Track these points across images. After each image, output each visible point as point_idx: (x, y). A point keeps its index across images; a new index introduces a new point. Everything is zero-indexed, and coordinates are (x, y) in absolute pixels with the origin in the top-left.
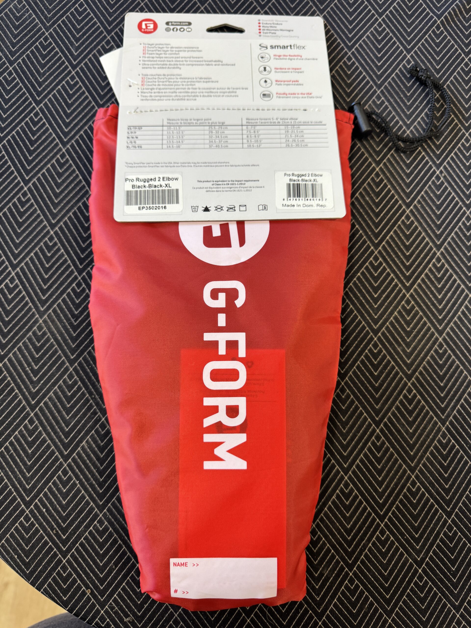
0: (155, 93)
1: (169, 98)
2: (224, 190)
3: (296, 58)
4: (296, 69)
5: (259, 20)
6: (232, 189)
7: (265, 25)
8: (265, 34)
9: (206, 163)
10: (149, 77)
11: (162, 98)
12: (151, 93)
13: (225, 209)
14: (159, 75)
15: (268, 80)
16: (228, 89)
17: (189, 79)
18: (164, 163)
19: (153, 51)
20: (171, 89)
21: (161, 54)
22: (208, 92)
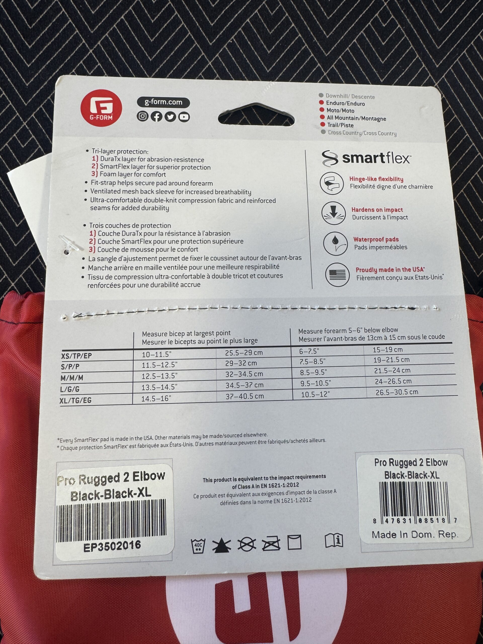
0: (116, 269)
1: (145, 281)
2: (257, 499)
3: (392, 183)
4: (392, 211)
5: (321, 95)
6: (272, 498)
7: (332, 107)
8: (332, 128)
9: (220, 436)
10: (104, 230)
11: (132, 282)
12: (110, 268)
13: (259, 545)
14: (124, 226)
15: (339, 237)
16: (263, 258)
17: (184, 234)
18: (137, 438)
19: (112, 167)
20: (149, 259)
21: (128, 174)
22: (223, 268)
